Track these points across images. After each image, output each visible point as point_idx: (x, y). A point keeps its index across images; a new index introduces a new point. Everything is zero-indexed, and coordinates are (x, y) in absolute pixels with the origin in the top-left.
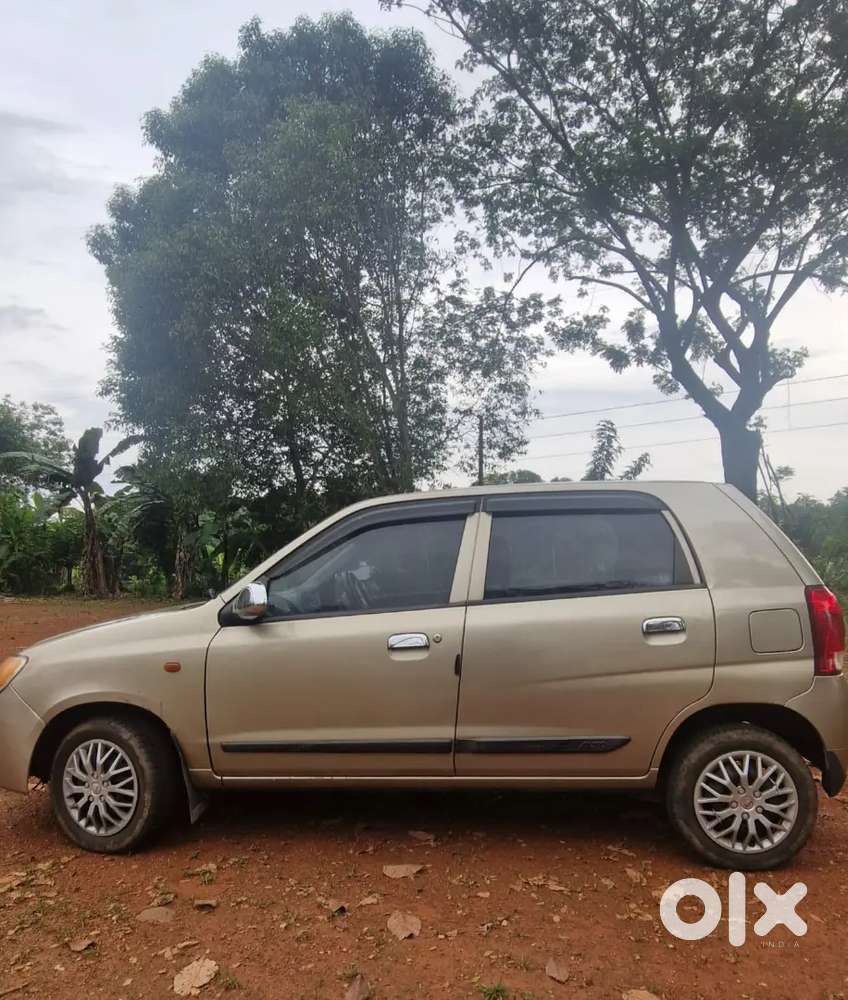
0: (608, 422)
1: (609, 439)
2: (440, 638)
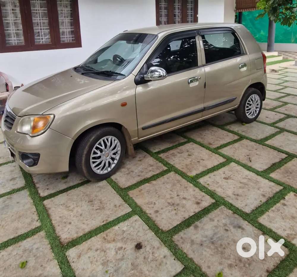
2: (200, 78)
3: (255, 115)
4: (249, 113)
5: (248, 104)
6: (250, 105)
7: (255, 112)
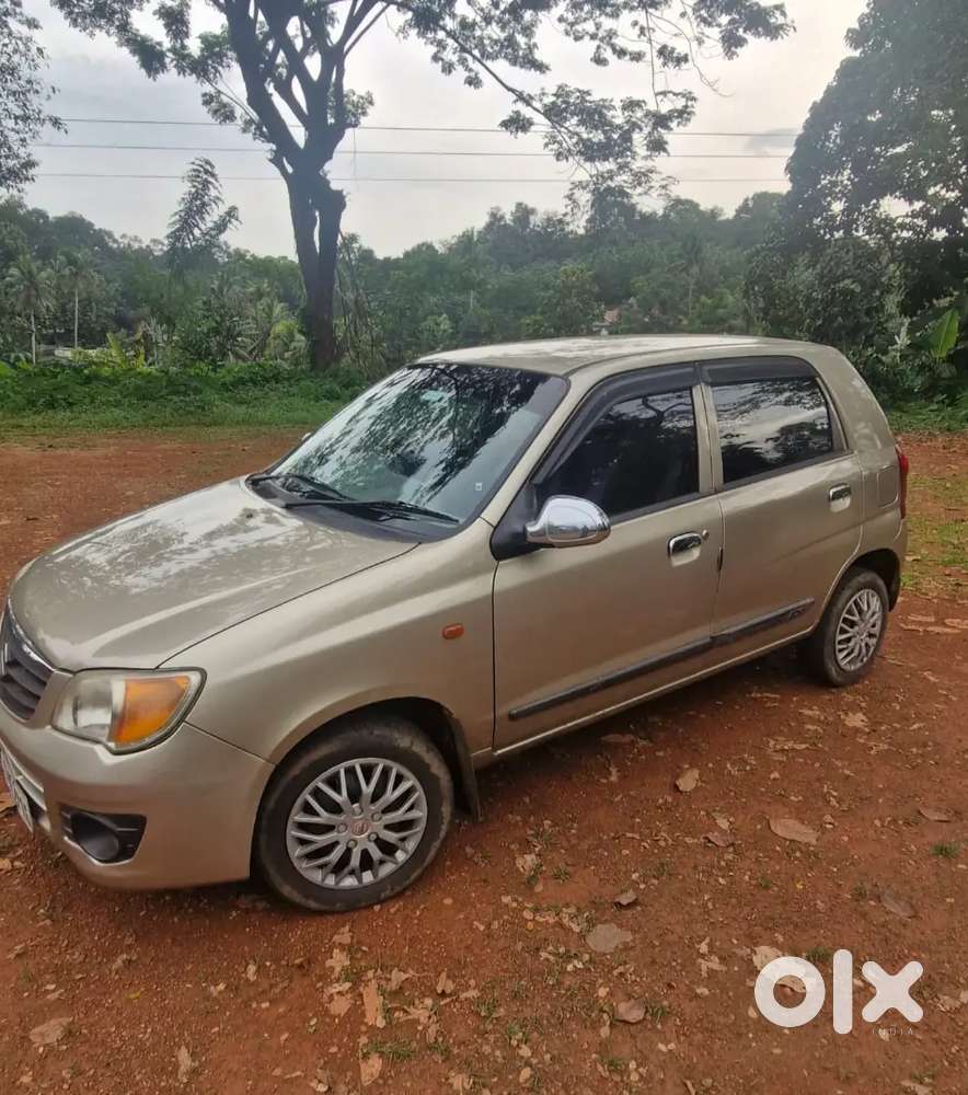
0: (208, 163)
1: (206, 184)
2: (707, 534)
3: (862, 661)
4: (845, 653)
5: (845, 620)
6: (852, 624)
7: (864, 651)
